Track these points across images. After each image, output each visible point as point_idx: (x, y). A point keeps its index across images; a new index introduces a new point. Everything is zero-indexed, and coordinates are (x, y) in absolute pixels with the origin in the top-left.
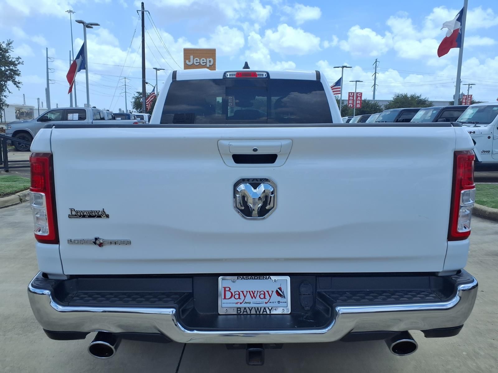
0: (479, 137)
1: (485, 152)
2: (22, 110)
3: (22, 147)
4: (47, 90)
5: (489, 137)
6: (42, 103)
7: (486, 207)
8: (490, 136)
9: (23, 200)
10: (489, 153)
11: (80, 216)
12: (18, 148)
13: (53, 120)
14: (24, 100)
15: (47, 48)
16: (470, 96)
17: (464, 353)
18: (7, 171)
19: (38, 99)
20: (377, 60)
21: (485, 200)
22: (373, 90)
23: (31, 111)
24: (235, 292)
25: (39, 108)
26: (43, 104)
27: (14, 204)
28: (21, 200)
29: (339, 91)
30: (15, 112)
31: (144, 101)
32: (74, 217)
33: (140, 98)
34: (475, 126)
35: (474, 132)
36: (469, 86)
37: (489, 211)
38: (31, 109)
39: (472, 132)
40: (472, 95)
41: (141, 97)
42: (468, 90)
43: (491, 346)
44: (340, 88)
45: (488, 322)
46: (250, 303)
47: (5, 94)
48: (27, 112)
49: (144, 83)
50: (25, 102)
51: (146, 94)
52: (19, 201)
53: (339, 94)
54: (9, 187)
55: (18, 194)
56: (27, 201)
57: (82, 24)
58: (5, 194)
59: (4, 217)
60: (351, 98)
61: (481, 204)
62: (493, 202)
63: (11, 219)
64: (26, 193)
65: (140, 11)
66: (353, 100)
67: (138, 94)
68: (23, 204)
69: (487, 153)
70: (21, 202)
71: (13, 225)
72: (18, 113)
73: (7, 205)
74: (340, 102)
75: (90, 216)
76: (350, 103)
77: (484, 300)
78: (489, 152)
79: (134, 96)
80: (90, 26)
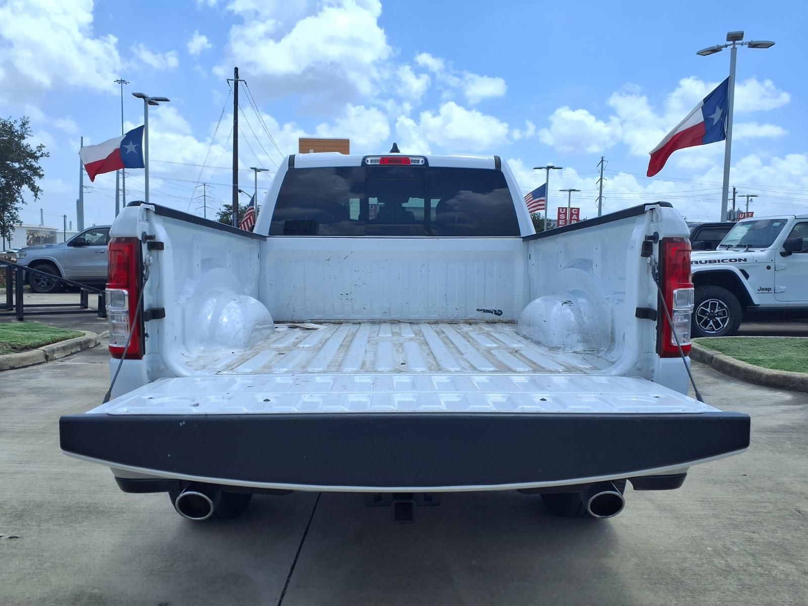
0: (753, 267)
1: (763, 289)
2: (38, 234)
3: (42, 286)
4: (80, 204)
5: (769, 268)
6: (70, 222)
7: (762, 368)
8: (771, 266)
9: (49, 357)
10: (770, 292)
12: (35, 288)
13: (93, 245)
14: (42, 218)
15: (82, 138)
16: (750, 214)
17: (709, 549)
18: (21, 319)
19: (65, 216)
20: (604, 159)
21: (760, 358)
22: (598, 206)
23: (52, 235)
25: (66, 232)
26: (72, 226)
27: (35, 363)
28: (46, 357)
29: (543, 205)
30: (27, 236)
31: (235, 219)
33: (229, 214)
34: (747, 251)
35: (745, 260)
36: (748, 199)
37: (766, 373)
38: (52, 233)
39: (742, 260)
40: (753, 213)
41: (231, 213)
42: (747, 205)
43: (750, 540)
44: (543, 200)
45: (750, 512)
47: (17, 205)
48: (46, 237)
49: (236, 191)
50: (42, 221)
51: (238, 208)
52: (44, 360)
53: (543, 209)
54: (28, 338)
55: (43, 348)
56: (56, 359)
57: (142, 99)
58: (23, 348)
59: (21, 381)
60: (562, 216)
61: (755, 364)
62: (774, 361)
63: (32, 383)
64: (55, 347)
65: (232, 80)
66: (565, 219)
67: (225, 208)
68: (50, 364)
69: (767, 292)
70: (47, 361)
71: (36, 391)
72: (31, 238)
73: (25, 363)
74: (544, 223)
76: (560, 224)
77: (746, 486)
78: (769, 289)
79: (219, 211)
80: (155, 102)
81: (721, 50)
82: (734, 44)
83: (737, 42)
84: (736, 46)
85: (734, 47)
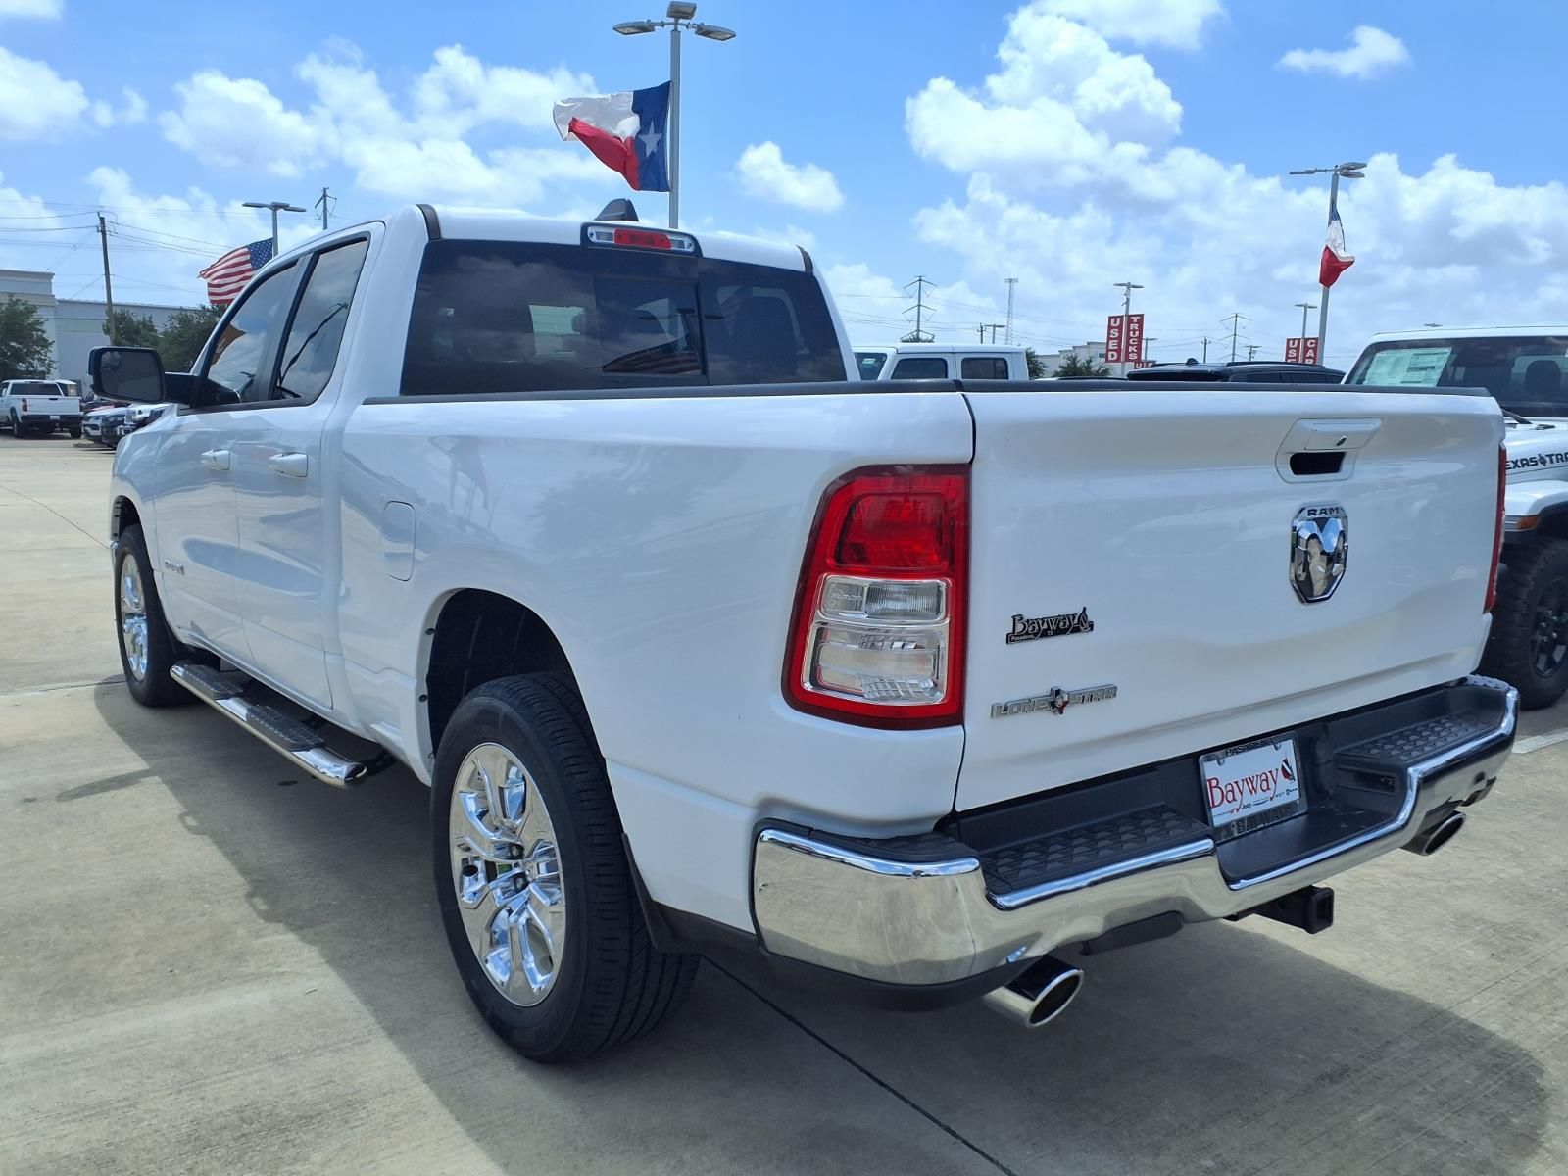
11: (1036, 635)
24: (1226, 786)
32: (1022, 638)
46: (1248, 806)
75: (1059, 632)
81: (653, 30)
82: (676, 24)
83: (681, 21)
84: (680, 28)
85: (676, 30)
